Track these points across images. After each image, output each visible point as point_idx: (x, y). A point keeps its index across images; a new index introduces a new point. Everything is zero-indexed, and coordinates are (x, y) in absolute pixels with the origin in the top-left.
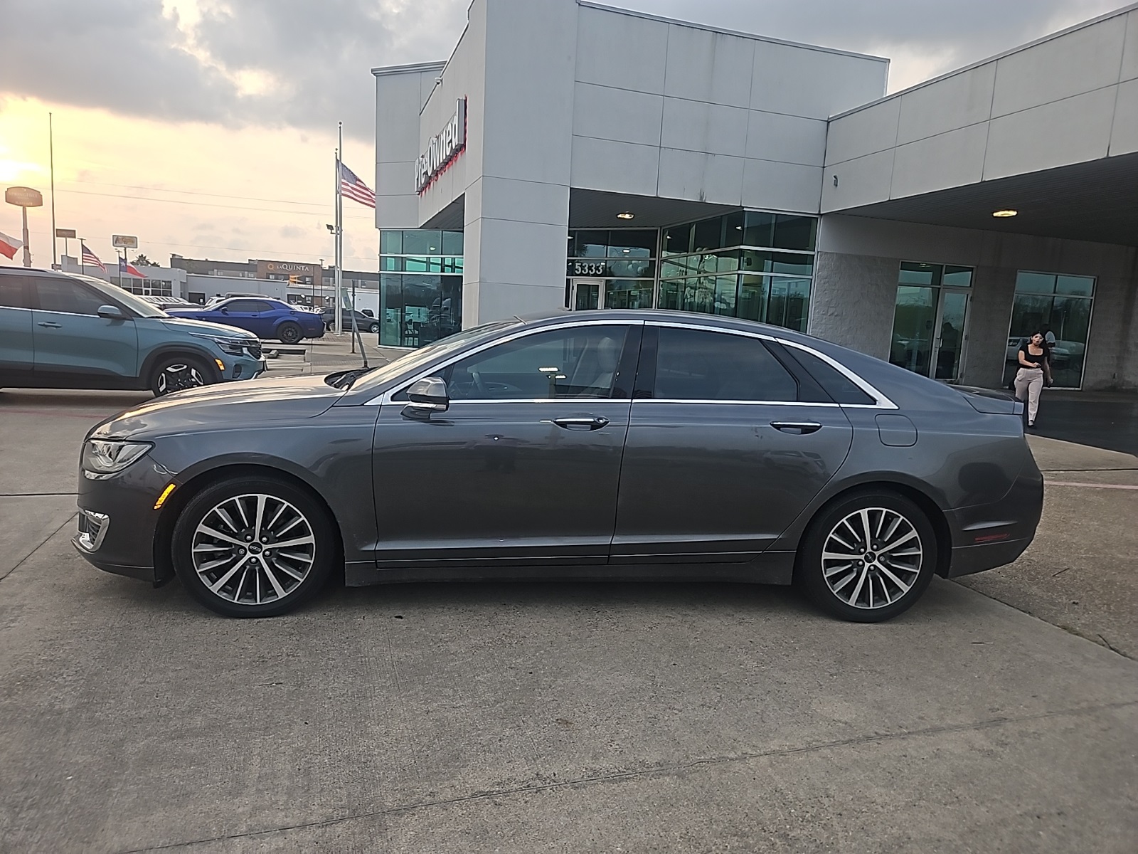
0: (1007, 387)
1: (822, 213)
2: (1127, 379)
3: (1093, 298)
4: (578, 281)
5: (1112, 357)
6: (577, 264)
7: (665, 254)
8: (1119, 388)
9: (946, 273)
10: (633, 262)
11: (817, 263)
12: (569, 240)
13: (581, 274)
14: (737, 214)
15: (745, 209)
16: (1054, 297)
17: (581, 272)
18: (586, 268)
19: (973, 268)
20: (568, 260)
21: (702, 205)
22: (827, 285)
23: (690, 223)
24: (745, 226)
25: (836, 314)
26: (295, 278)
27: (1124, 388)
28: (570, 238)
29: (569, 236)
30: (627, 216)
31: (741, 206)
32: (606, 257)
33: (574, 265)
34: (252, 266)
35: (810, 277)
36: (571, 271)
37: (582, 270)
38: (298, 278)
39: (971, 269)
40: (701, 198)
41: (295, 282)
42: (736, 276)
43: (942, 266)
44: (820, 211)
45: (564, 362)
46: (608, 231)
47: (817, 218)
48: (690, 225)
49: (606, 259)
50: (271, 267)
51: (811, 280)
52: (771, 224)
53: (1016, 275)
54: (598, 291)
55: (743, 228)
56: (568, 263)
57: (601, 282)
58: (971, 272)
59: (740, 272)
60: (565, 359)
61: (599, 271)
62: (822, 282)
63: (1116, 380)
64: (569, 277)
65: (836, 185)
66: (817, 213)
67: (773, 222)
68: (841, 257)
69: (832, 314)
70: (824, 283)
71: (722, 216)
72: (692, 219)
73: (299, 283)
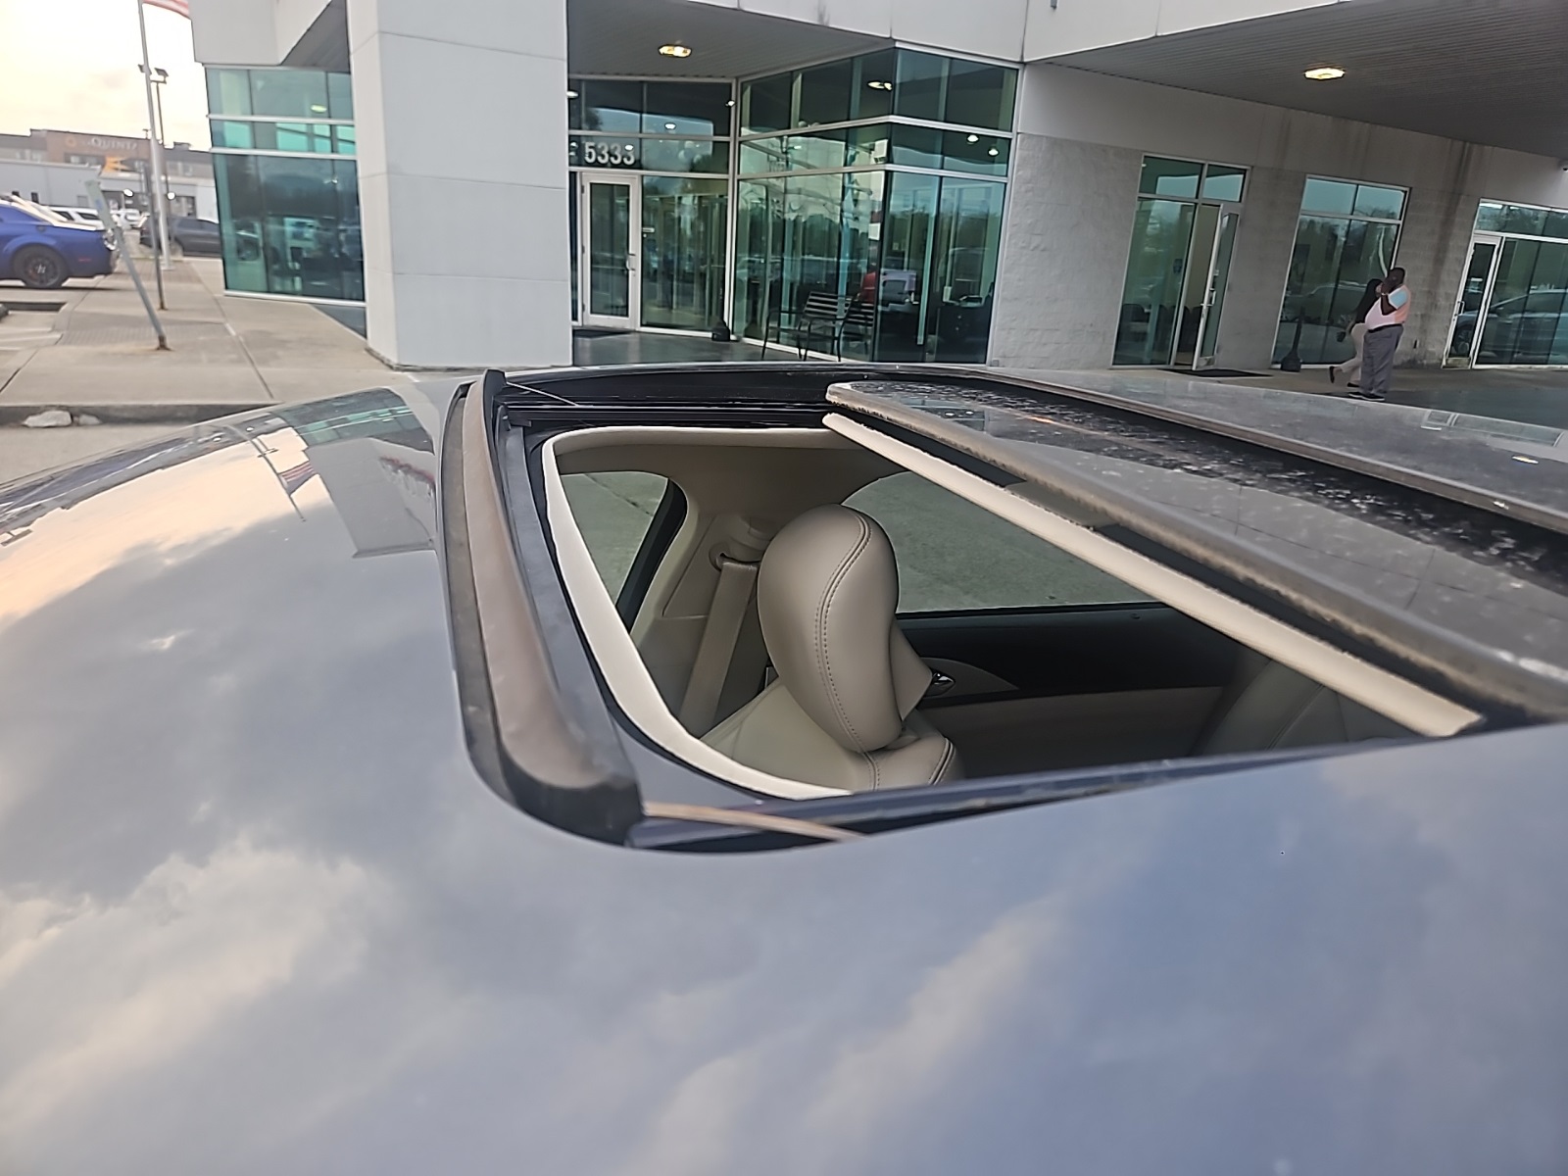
0: (1279, 366)
1: (1025, 60)
2: (1430, 349)
3: (1401, 222)
4: (590, 176)
5: (1416, 316)
6: (588, 144)
7: (745, 131)
8: (1419, 362)
9: (1208, 176)
10: (688, 144)
11: (1016, 154)
12: (570, 99)
13: (597, 164)
14: (882, 56)
15: (898, 45)
16: (1351, 220)
17: (596, 160)
18: (605, 152)
19: (1245, 170)
20: (570, 136)
21: (819, 32)
22: (1030, 194)
23: (792, 72)
24: (898, 81)
25: (1042, 247)
26: (116, 162)
27: (1425, 362)
28: (572, 94)
29: (569, 90)
30: (679, 52)
31: (890, 38)
32: (641, 132)
33: (581, 148)
34: (36, 141)
35: (1004, 180)
36: (578, 158)
37: (598, 154)
38: (122, 162)
39: (1243, 172)
40: (821, 17)
41: (117, 169)
42: (883, 173)
43: (1203, 165)
44: (1022, 57)
45: (575, 323)
46: (642, 82)
47: (1017, 70)
48: (791, 76)
49: (641, 136)
50: (71, 141)
51: (1006, 184)
52: (940, 79)
53: (1304, 182)
54: (628, 194)
55: (893, 86)
56: (570, 142)
57: (632, 179)
58: (1242, 176)
59: (889, 167)
60: (575, 318)
61: (629, 159)
62: (1023, 189)
63: (1416, 351)
64: (574, 169)
65: (1054, 7)
66: (1018, 60)
67: (945, 73)
68: (1055, 143)
69: (1036, 248)
70: (1027, 191)
71: (852, 58)
72: (798, 63)
73: (123, 170)
